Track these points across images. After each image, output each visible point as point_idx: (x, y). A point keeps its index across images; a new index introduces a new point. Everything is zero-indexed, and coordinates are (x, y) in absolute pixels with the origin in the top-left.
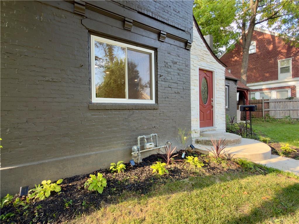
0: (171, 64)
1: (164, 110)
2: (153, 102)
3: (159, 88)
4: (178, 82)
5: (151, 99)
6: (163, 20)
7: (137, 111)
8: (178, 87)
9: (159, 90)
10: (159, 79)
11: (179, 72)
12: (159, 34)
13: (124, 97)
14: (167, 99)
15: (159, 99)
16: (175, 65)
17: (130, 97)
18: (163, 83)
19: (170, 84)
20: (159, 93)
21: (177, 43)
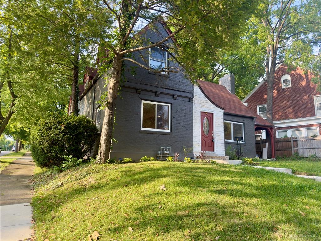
0: (180, 111)
1: (175, 136)
2: (169, 131)
3: (172, 124)
4: (185, 121)
5: (168, 130)
6: (175, 89)
7: (161, 135)
8: (185, 124)
9: (172, 125)
10: (173, 119)
11: (185, 115)
12: (173, 96)
13: (154, 128)
14: (177, 130)
15: (172, 130)
16: (183, 111)
17: (157, 128)
18: (175, 121)
19: (179, 121)
20: (173, 127)
21: (184, 99)
